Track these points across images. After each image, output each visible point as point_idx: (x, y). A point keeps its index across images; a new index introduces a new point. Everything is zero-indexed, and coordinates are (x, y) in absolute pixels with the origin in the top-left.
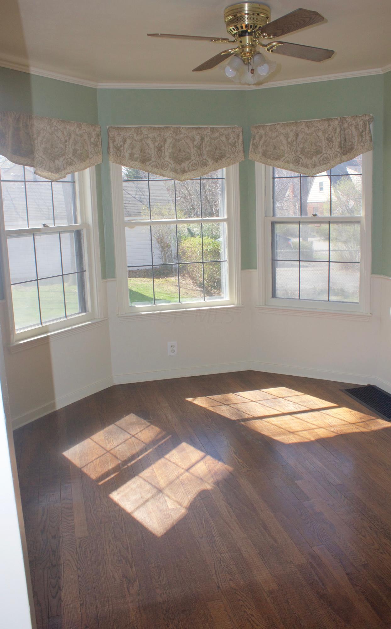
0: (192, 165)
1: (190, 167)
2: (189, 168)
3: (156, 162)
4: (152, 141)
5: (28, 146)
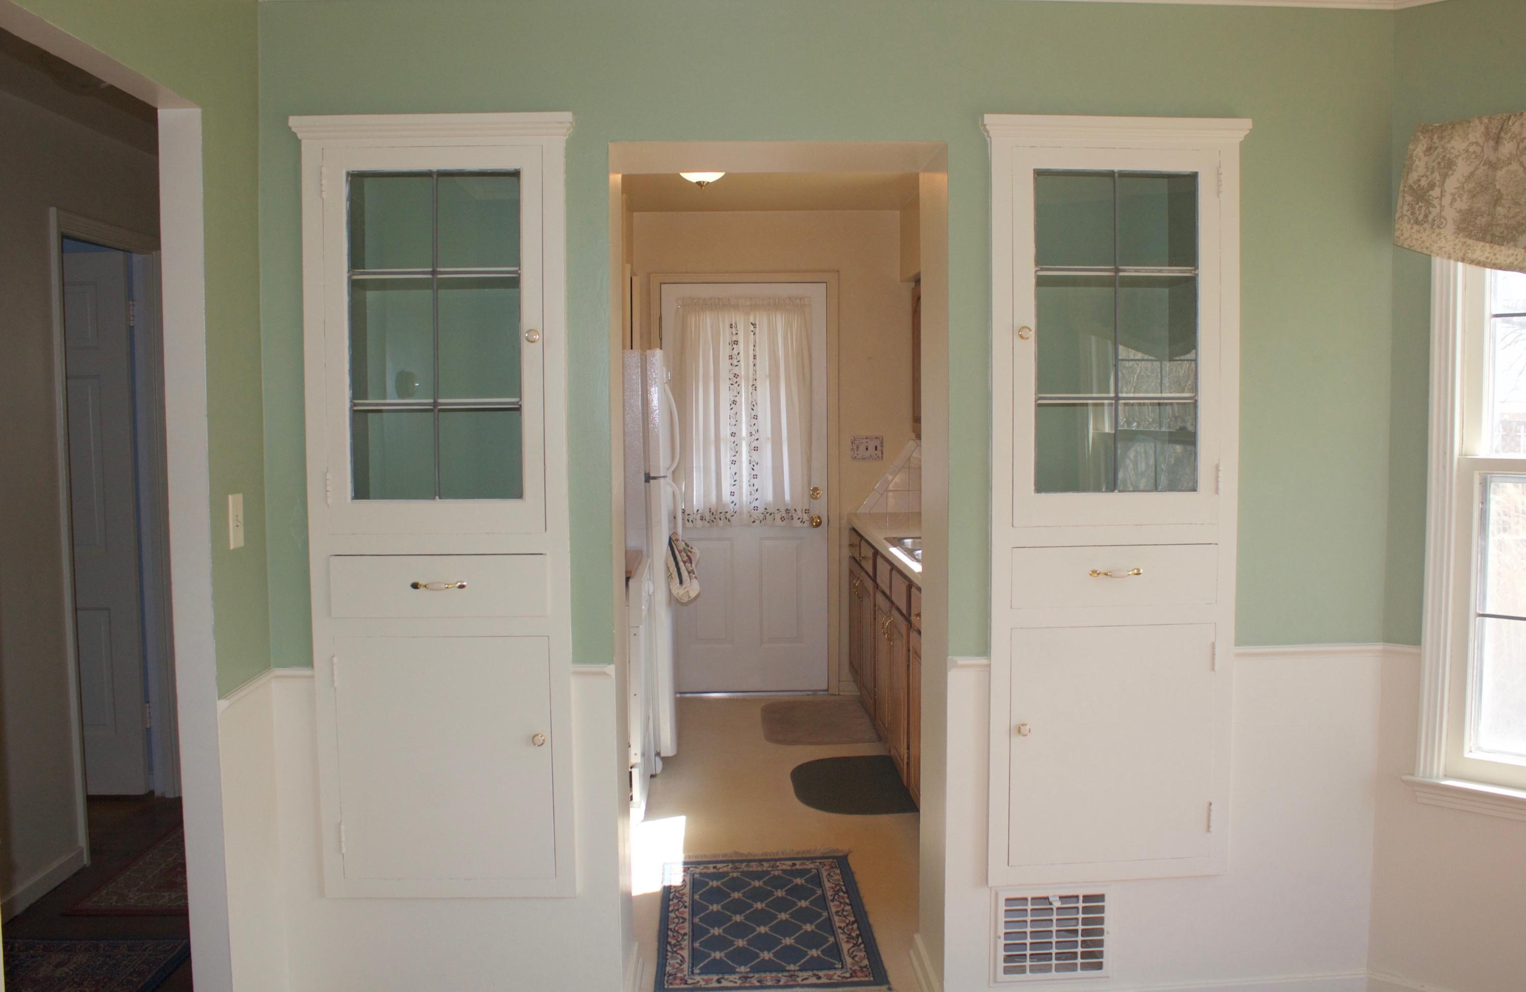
5: (1518, 210)
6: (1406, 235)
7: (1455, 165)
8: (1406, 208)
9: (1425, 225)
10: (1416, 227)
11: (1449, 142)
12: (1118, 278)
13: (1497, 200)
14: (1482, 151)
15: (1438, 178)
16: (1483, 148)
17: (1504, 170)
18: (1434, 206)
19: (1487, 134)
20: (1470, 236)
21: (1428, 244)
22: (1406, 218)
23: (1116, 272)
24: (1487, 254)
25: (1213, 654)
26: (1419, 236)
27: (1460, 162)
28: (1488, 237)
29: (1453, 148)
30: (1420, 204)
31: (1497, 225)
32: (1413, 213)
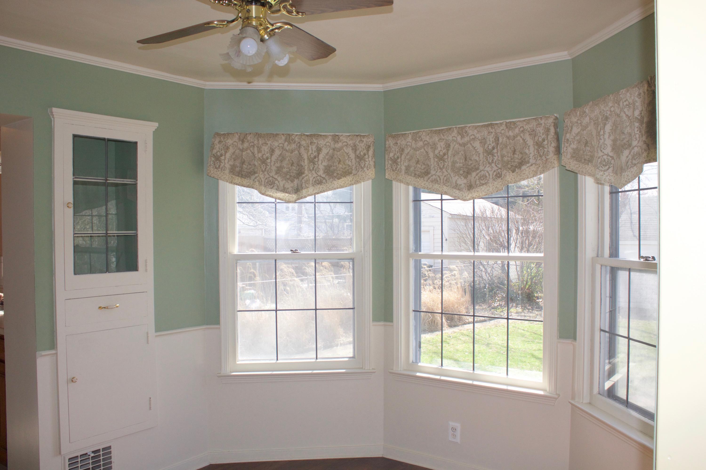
0: (480, 178)
1: (478, 181)
2: (476, 182)
3: (436, 175)
4: (432, 148)
5: (250, 167)
6: (212, 172)
7: (229, 148)
8: (212, 162)
9: (219, 169)
10: (215, 170)
11: (227, 140)
12: (106, 183)
13: (243, 163)
14: (238, 145)
15: (224, 152)
16: (238, 143)
17: (245, 152)
18: (222, 163)
19: (239, 139)
20: (234, 174)
21: (220, 176)
22: (212, 166)
23: (106, 181)
24: (239, 181)
25: (148, 337)
26: (217, 173)
27: (231, 147)
28: (240, 175)
29: (228, 142)
30: (217, 161)
31: (244, 171)
32: (214, 165)
